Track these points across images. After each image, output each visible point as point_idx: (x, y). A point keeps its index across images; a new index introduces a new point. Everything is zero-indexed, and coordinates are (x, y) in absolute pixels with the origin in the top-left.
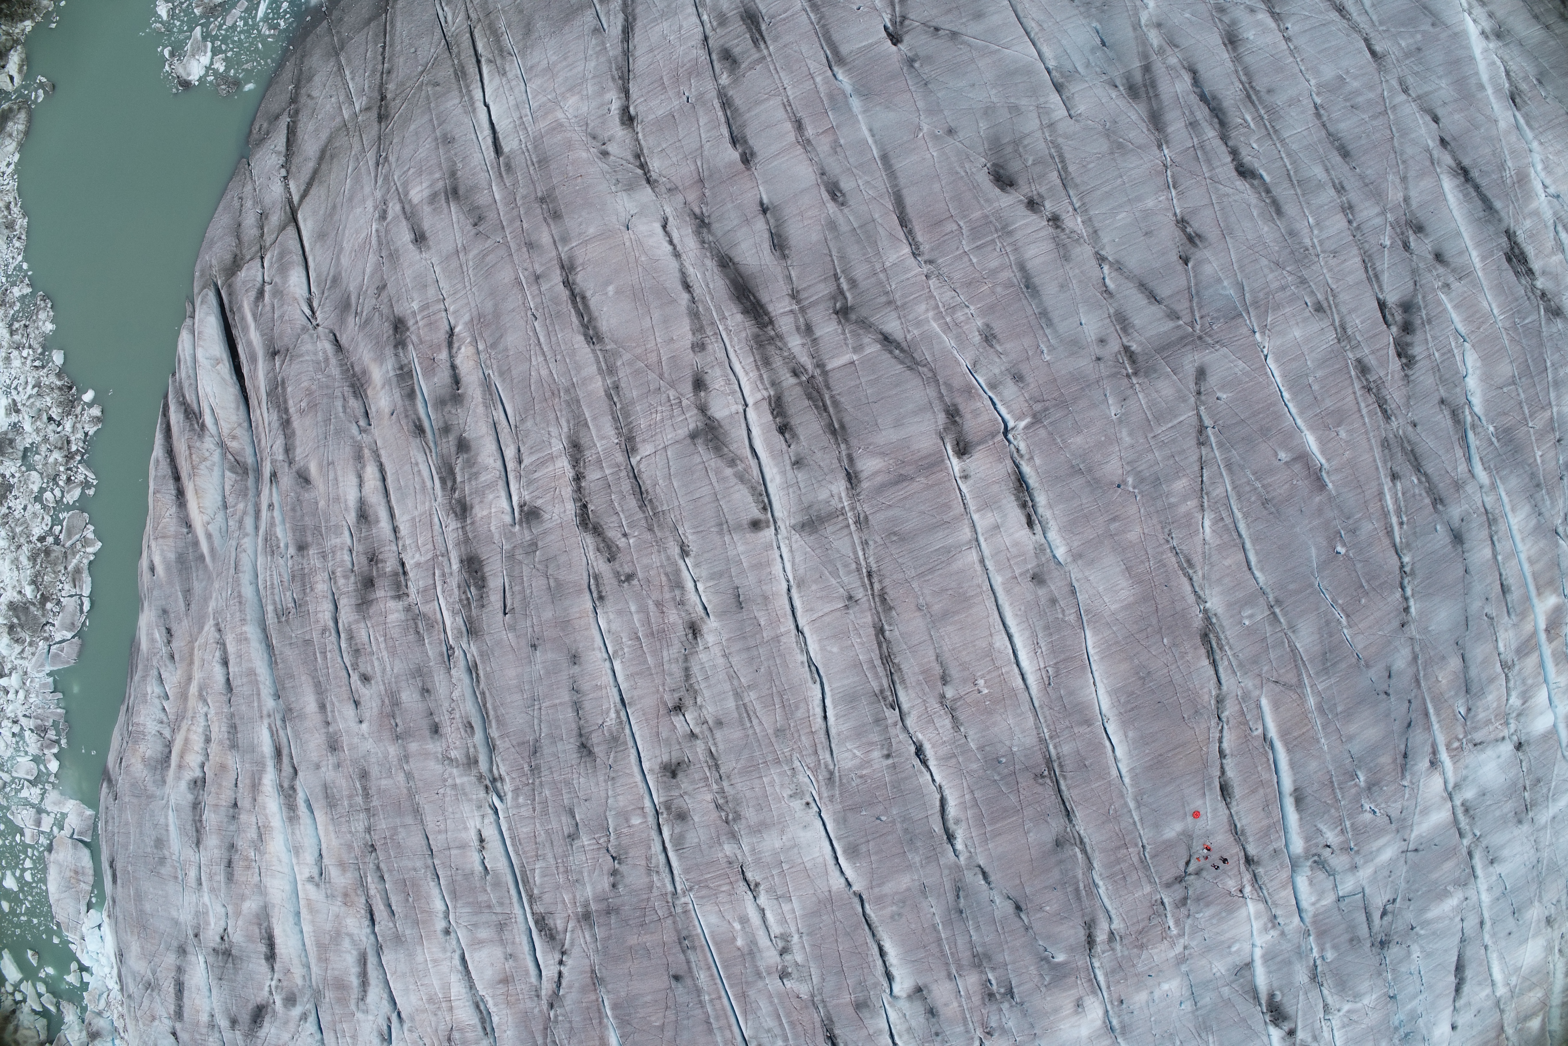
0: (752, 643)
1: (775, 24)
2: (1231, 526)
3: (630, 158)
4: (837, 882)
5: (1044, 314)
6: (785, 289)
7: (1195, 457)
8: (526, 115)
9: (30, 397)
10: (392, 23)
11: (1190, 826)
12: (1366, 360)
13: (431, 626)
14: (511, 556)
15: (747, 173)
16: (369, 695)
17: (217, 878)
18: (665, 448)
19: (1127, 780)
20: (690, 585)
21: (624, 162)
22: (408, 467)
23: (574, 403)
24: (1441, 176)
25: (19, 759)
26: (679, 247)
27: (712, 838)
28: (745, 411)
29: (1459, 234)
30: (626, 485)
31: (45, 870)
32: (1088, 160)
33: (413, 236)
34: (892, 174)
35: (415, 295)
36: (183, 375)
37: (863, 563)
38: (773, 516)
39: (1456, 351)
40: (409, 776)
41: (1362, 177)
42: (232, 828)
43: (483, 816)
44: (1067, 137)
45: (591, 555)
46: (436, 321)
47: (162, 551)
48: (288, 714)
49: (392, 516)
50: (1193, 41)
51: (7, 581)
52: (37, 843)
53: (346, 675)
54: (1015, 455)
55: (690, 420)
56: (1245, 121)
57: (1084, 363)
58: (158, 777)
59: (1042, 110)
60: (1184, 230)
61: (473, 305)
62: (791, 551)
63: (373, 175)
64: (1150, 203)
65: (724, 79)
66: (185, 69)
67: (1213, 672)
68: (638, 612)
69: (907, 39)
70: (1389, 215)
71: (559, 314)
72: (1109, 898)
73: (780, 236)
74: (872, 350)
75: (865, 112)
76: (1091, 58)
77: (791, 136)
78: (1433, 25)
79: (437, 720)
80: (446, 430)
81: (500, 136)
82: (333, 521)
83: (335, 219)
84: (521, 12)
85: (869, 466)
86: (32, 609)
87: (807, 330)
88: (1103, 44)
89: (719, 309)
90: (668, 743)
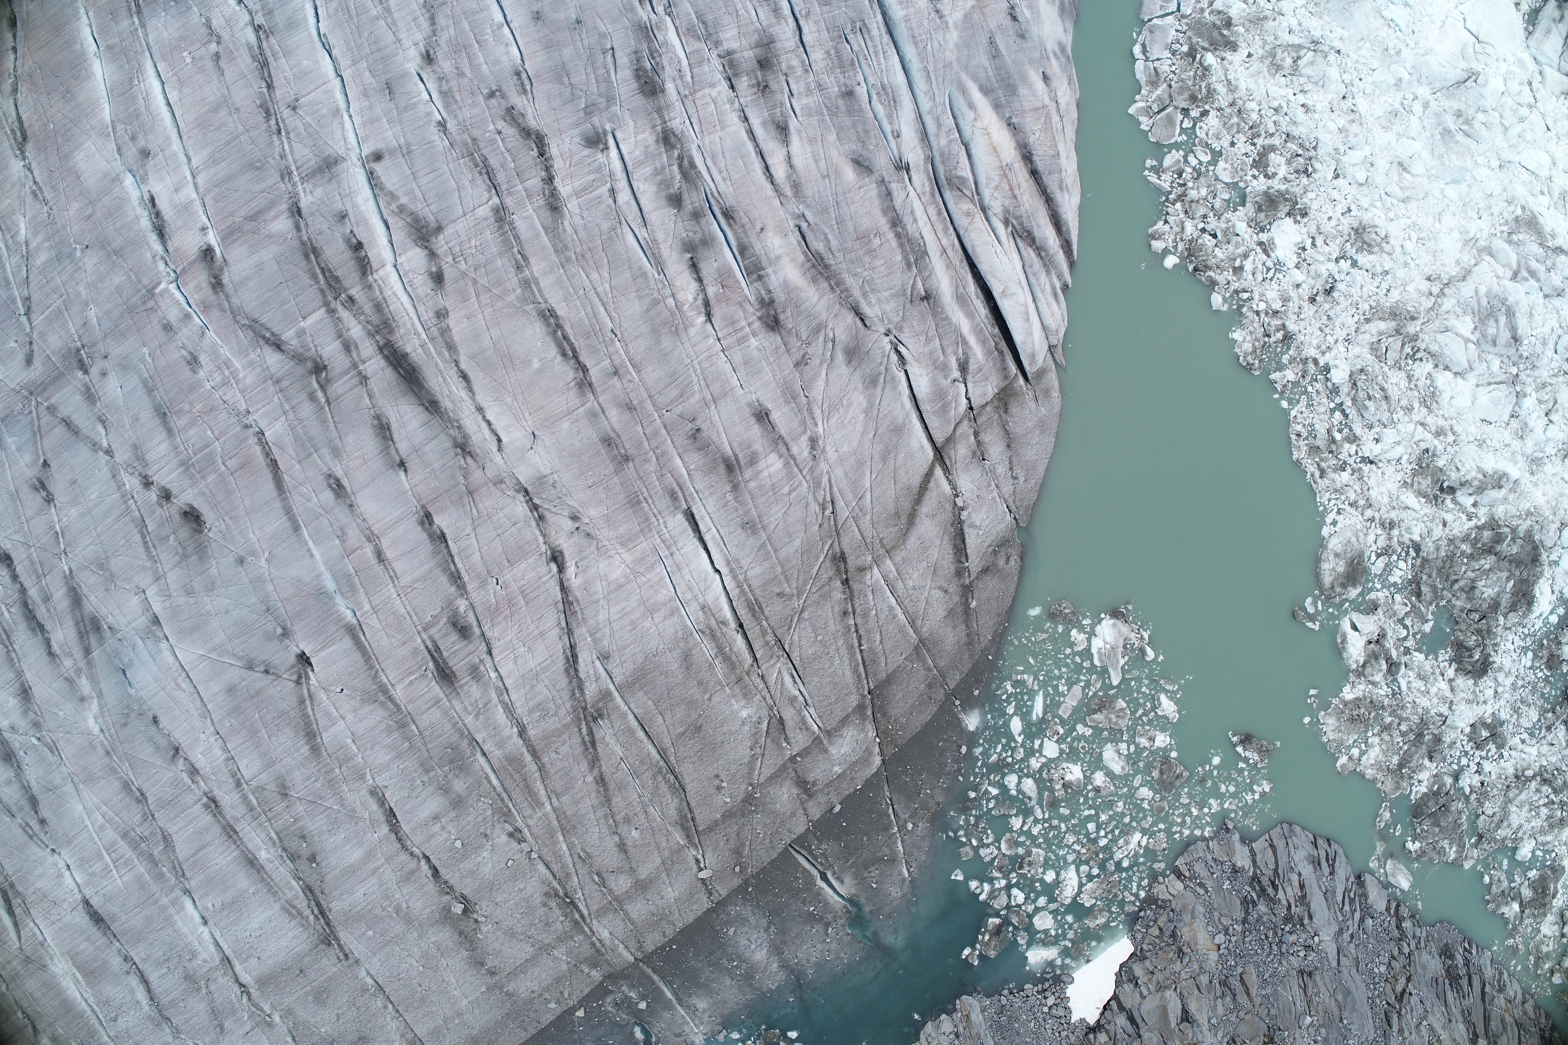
0: (377, 56)
1: (420, 668)
3: (548, 515)
5: (150, 391)
6: (372, 383)
7: (32, 286)
8: (666, 557)
10: (859, 676)
13: (691, 31)
14: (610, 100)
15: (424, 502)
18: (465, 214)
19: (82, 10)
20: (435, 96)
21: (554, 510)
22: (735, 176)
23: (560, 248)
26: (480, 418)
28: (396, 260)
30: (501, 177)
32: (125, 548)
33: (771, 418)
34: (288, 512)
35: (756, 353)
36: (1047, 282)
37: (284, 139)
38: (365, 169)
44: (144, 569)
45: (530, 111)
46: (727, 326)
47: (1033, 95)
49: (751, 133)
50: (54, 686)
54: (167, 258)
55: (444, 243)
57: (117, 350)
59: (166, 593)
60: (48, 493)
61: (687, 345)
62: (345, 139)
63: (835, 489)
64: (73, 512)
65: (462, 605)
66: (1119, 632)
68: (480, 65)
69: (292, 659)
71: (587, 336)
74: (289, 334)
75: (319, 575)
76: (132, 654)
77: (385, 543)
80: (696, 216)
81: (690, 531)
82: (814, 120)
83: (881, 447)
84: (700, 683)
85: (282, 224)
86: (1206, 45)
87: (348, 346)
88: (124, 671)
89: (428, 354)
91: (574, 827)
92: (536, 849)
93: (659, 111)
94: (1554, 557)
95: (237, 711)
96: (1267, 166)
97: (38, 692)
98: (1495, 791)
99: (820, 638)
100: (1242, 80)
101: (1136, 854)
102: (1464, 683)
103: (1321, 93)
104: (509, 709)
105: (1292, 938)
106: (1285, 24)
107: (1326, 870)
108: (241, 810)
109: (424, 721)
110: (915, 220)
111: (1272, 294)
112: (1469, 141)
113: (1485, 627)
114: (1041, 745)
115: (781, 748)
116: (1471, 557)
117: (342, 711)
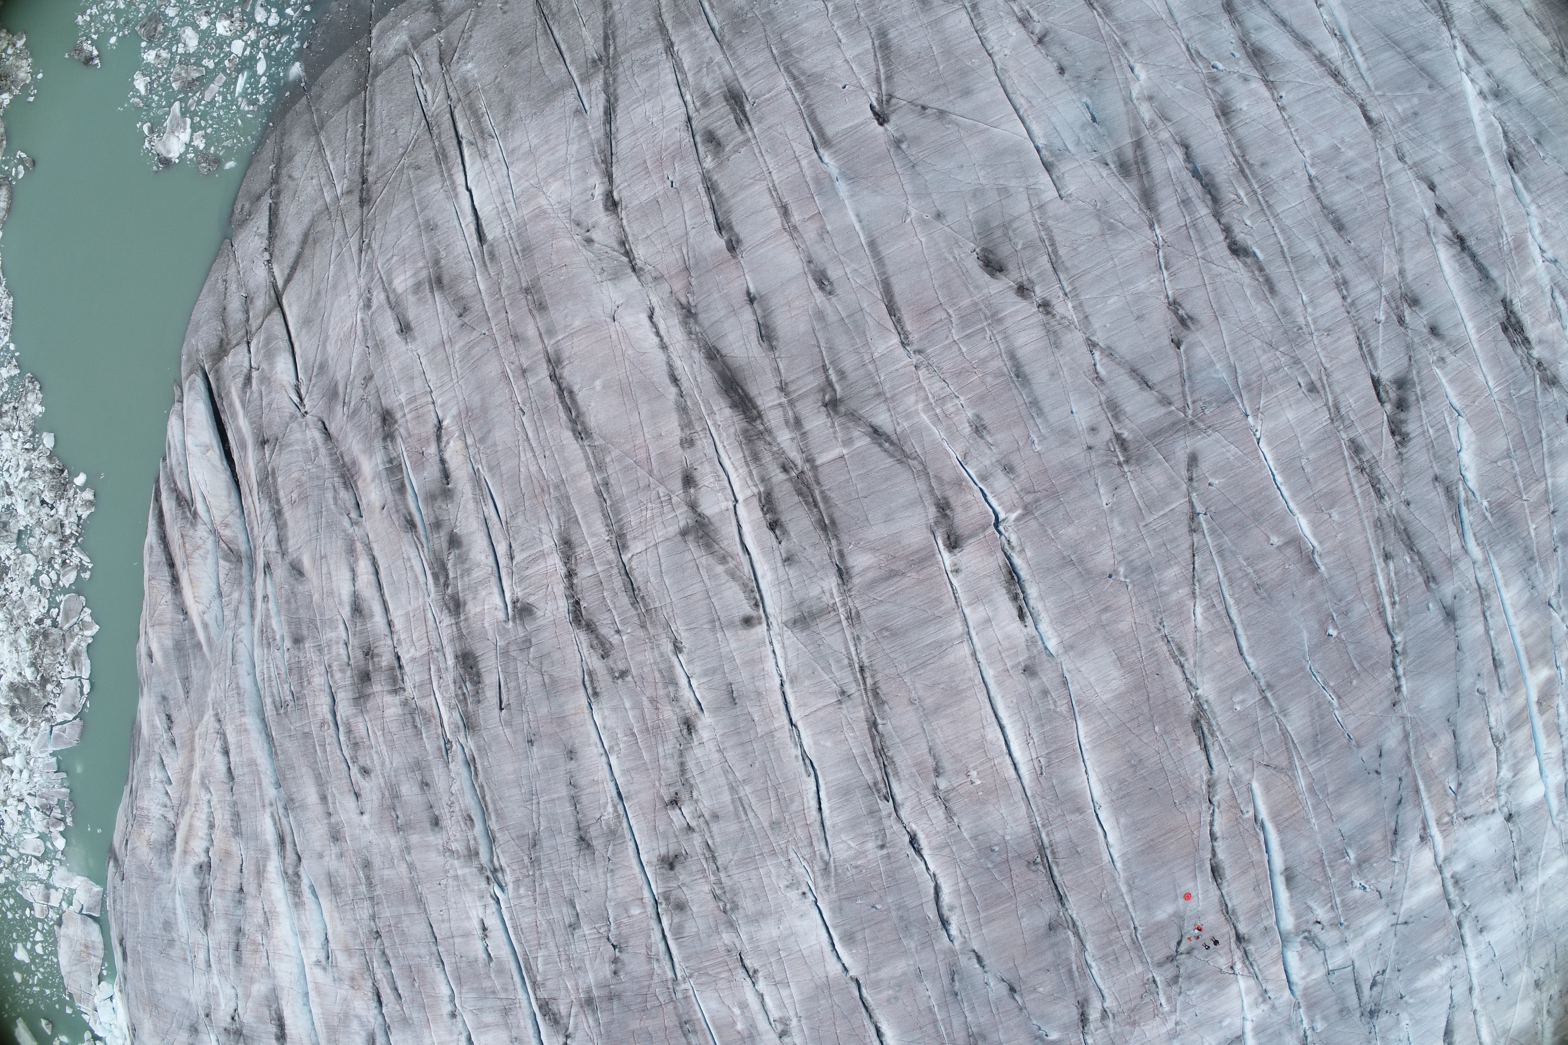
0: (747, 739)
1: (759, 105)
2: (1223, 612)
3: (616, 246)
4: (834, 968)
5: (1034, 402)
6: (774, 382)
7: (1187, 545)
8: (509, 201)
9: (21, 480)
10: (371, 101)
11: (1182, 908)
12: (1359, 440)
13: (428, 721)
14: (505, 653)
15: (733, 261)
16: (370, 787)
17: (226, 961)
18: (656, 545)
19: (1119, 865)
20: (683, 681)
21: (609, 250)
22: (400, 562)
23: (564, 500)
24: (1437, 246)
25: (26, 836)
26: (666, 339)
27: (710, 927)
28: (735, 507)
29: (1455, 306)
30: (618, 582)
31: (55, 943)
32: (1079, 242)
33: (398, 326)
34: (880, 261)
35: (402, 387)
36: (174, 462)
37: (855, 658)
38: (764, 611)
39: (1450, 427)
40: (411, 867)
41: (1356, 251)
42: (239, 912)
43: (485, 906)
44: (1057, 219)
45: (585, 651)
46: (424, 415)
47: (160, 638)
48: (289, 804)
49: (386, 610)
50: (1185, 115)
51: (7, 663)
52: (47, 917)
53: (346, 768)
54: (1007, 547)
55: (680, 517)
56: (1238, 196)
57: (1075, 453)
58: (164, 860)
59: (1031, 191)
60: (1176, 313)
61: (460, 398)
62: (784, 647)
63: (356, 262)
64: (1142, 286)
65: (709, 163)
66: (165, 146)
67: (1204, 758)
68: (632, 709)
69: (893, 118)
70: (1383, 290)
71: (546, 409)
72: (1102, 978)
73: (767, 327)
74: (862, 443)
75: (852, 196)
76: (1081, 135)
77: (777, 223)
78: (1430, 87)
79: (437, 813)
80: (437, 525)
81: (484, 223)
82: (328, 615)
83: (320, 304)
84: (501, 91)
85: (860, 562)
86: (32, 690)
87: (796, 423)
88: (1094, 120)
89: (707, 403)
90: (665, 836)
93: (461, 636)
95: (964, 73)
97: (1207, 112)
104: (678, 66)
109: (763, 57)
114: (245, 50)
115: (447, 39)
117: (847, 67)
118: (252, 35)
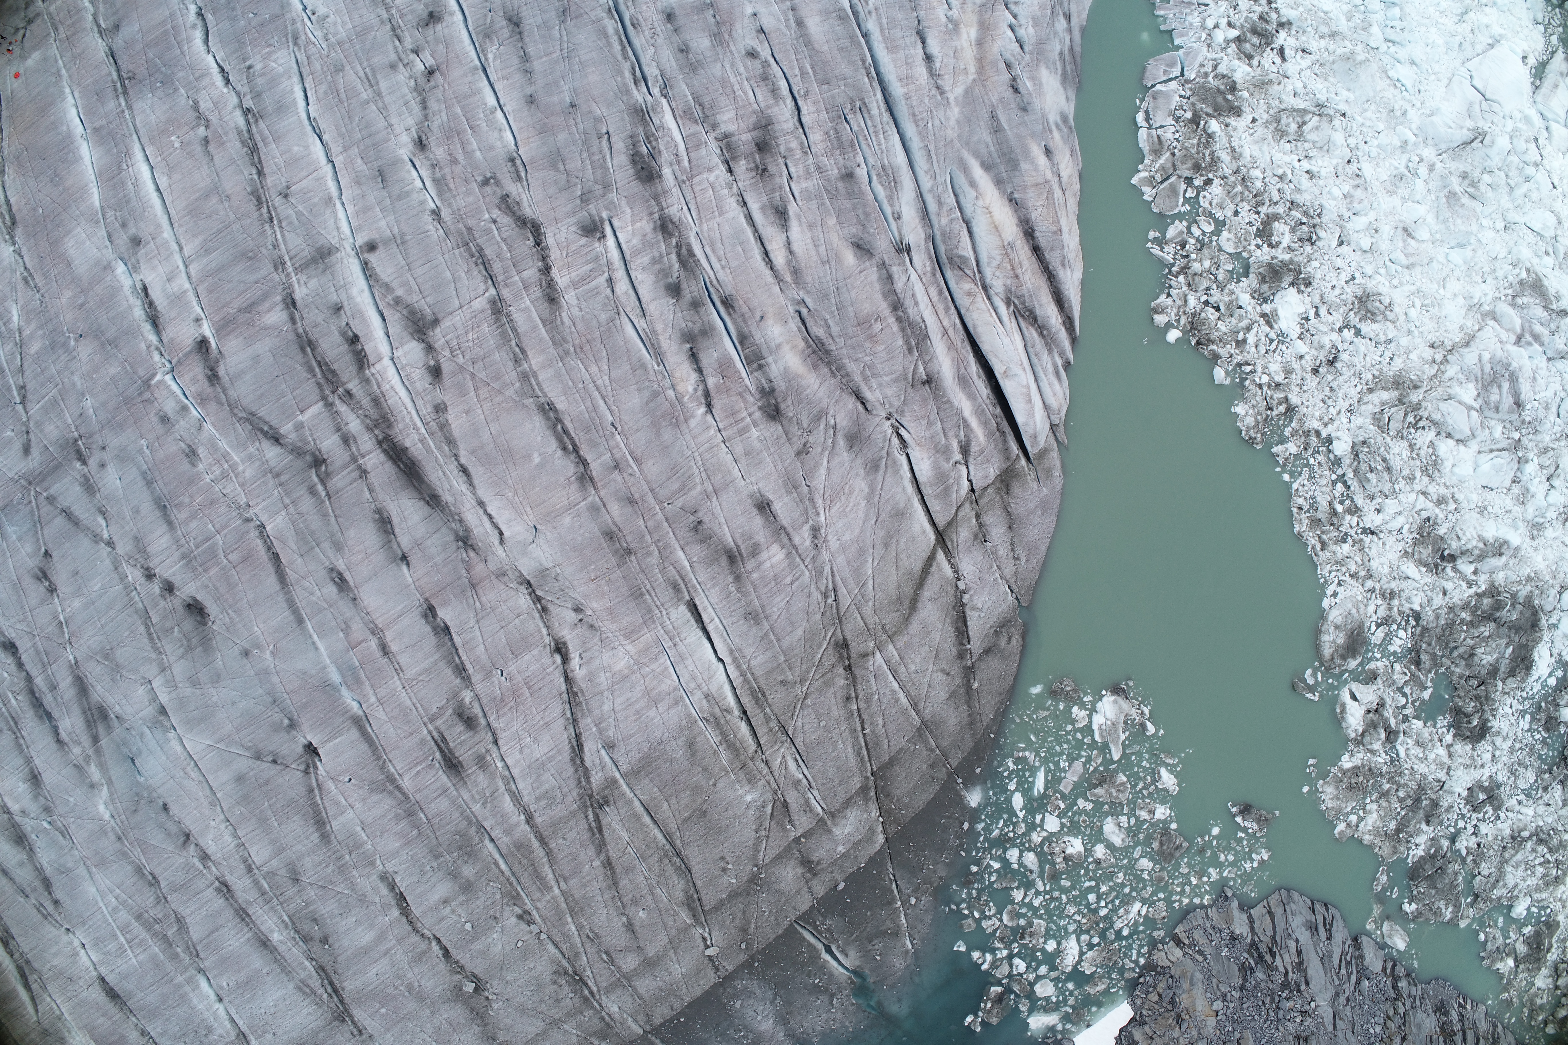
0: (368, 141)
1: (427, 758)
3: (551, 607)
5: (149, 483)
6: (371, 476)
7: (26, 374)
8: (670, 648)
9: (1249, 330)
10: (862, 759)
11: (21, 65)
13: (687, 113)
14: (607, 187)
15: (427, 595)
16: (747, 41)
18: (461, 307)
19: (68, 91)
20: (428, 184)
21: (556, 602)
22: (734, 264)
23: (558, 340)
26: (481, 512)
28: (392, 351)
30: (497, 268)
32: (129, 640)
33: (772, 509)
34: (292, 605)
35: (757, 444)
36: (1049, 360)
37: (276, 229)
38: (359, 259)
44: (149, 660)
45: (525, 199)
49: (750, 218)
50: (64, 772)
51: (1245, 137)
53: (775, 55)
54: (162, 348)
55: (441, 336)
56: (15, 699)
57: (115, 442)
59: (172, 685)
60: (51, 583)
61: (688, 437)
62: (338, 229)
63: (837, 577)
64: (77, 603)
65: (467, 696)
66: (1120, 708)
68: (474, 151)
69: (300, 750)
71: (587, 430)
74: (286, 427)
75: (324, 668)
76: (140, 744)
77: (389, 636)
79: (669, 26)
80: (696, 305)
81: (693, 622)
82: (814, 204)
83: (883, 533)
84: (705, 770)
85: (276, 316)
86: (1210, 110)
87: (346, 440)
88: (133, 760)
89: (428, 449)
90: (437, 41)
91: (582, 909)
92: (545, 929)
93: (656, 197)
94: (1553, 620)
95: (245, 799)
96: (1271, 235)
97: (47, 777)
98: (1491, 852)
99: (823, 724)
100: (1246, 147)
101: (1136, 923)
102: (1462, 749)
103: (1326, 158)
104: (516, 798)
105: (1289, 1004)
106: (1290, 88)
107: (1323, 935)
108: (253, 895)
109: (433, 809)
110: (916, 304)
111: (1275, 367)
112: (1475, 204)
113: (1483, 694)
114: (1042, 820)
115: (785, 830)
116: (1471, 624)
117: (350, 800)
118: (1036, 838)
